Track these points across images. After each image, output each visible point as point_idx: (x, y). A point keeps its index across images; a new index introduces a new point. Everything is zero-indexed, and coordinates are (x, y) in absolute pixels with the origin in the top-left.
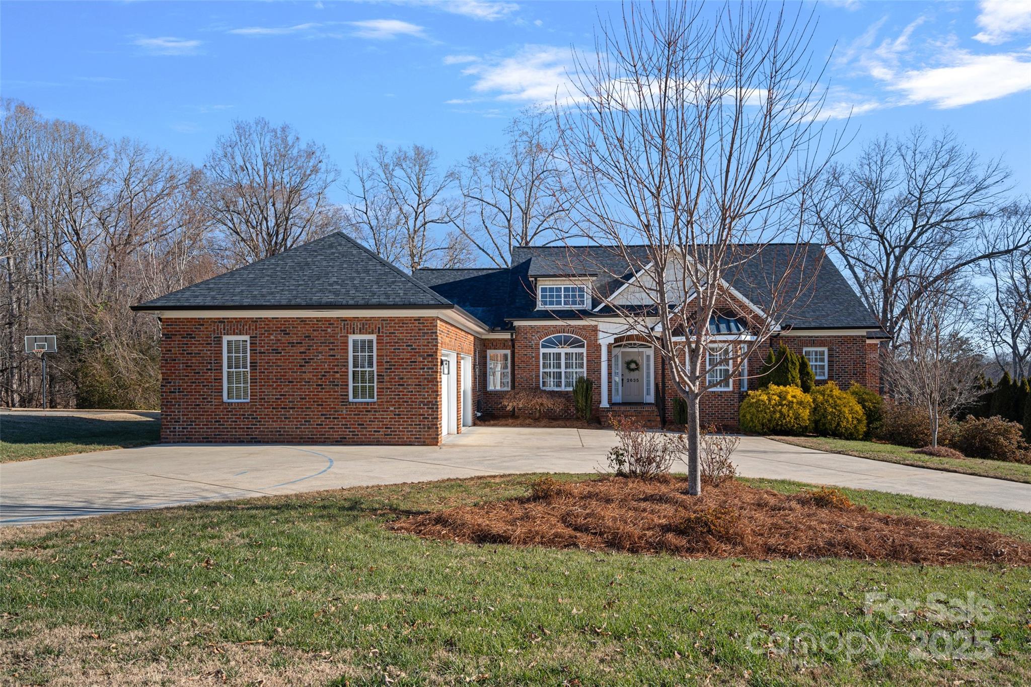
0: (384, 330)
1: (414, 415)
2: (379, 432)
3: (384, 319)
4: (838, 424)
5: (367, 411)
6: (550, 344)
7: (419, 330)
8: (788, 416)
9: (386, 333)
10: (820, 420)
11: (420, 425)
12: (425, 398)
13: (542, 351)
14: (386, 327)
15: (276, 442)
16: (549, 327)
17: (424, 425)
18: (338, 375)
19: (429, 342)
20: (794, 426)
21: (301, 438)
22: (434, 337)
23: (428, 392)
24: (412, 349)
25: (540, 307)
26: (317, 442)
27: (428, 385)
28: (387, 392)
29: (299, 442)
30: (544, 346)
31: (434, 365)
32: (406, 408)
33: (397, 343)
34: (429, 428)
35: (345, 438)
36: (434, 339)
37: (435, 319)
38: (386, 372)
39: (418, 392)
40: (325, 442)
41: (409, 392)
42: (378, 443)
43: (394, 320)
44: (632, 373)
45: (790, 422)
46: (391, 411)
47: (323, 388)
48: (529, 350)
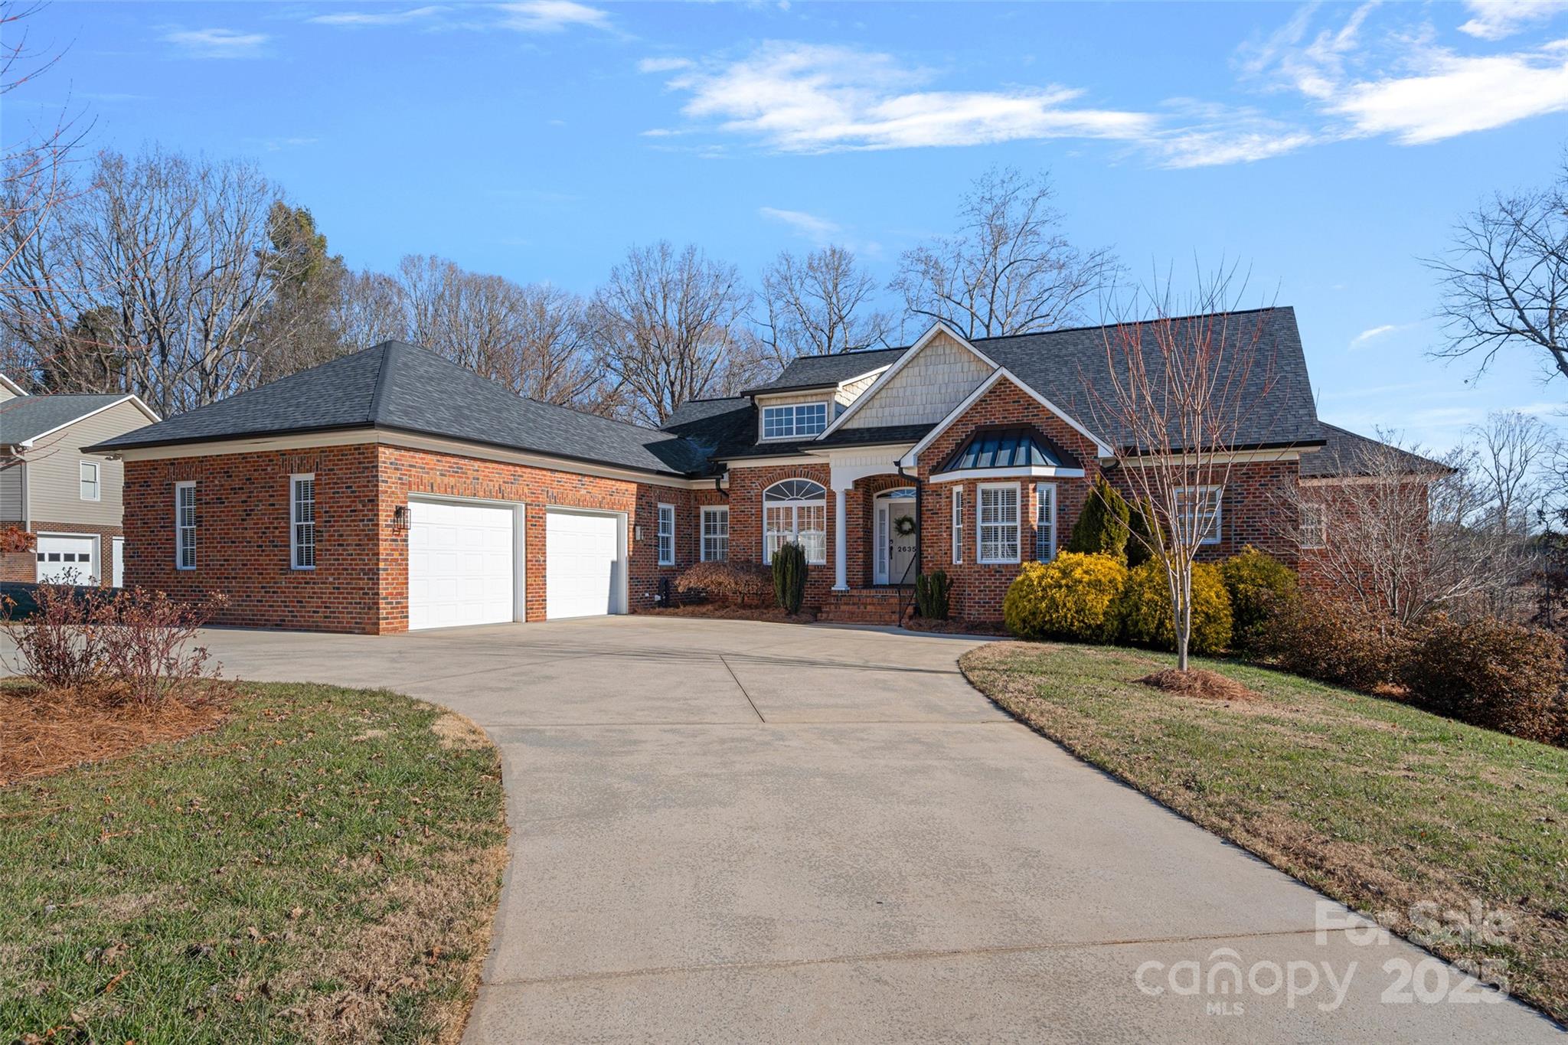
0: (322, 466)
1: (354, 589)
2: (318, 612)
3: (322, 450)
4: (1161, 624)
5: (306, 583)
6: (777, 494)
7: (360, 463)
8: (1065, 605)
9: (325, 470)
10: (1130, 615)
11: (360, 603)
12: (366, 565)
13: (767, 505)
14: (325, 461)
15: (220, 623)
16: (774, 468)
17: (365, 603)
18: (277, 532)
19: (368, 482)
20: (1072, 624)
21: (243, 619)
22: (374, 473)
23: (368, 555)
24: (352, 492)
25: (763, 438)
26: (257, 624)
27: (368, 545)
28: (326, 555)
29: (241, 624)
30: (769, 498)
31: (375, 515)
32: (346, 579)
33: (336, 483)
34: (369, 609)
35: (284, 621)
36: (373, 476)
37: (375, 446)
38: (326, 526)
39: (358, 554)
40: (265, 625)
41: (349, 555)
42: (318, 629)
43: (333, 451)
44: (905, 537)
45: (1066, 616)
46: (331, 583)
47: (263, 551)
48: (748, 505)
